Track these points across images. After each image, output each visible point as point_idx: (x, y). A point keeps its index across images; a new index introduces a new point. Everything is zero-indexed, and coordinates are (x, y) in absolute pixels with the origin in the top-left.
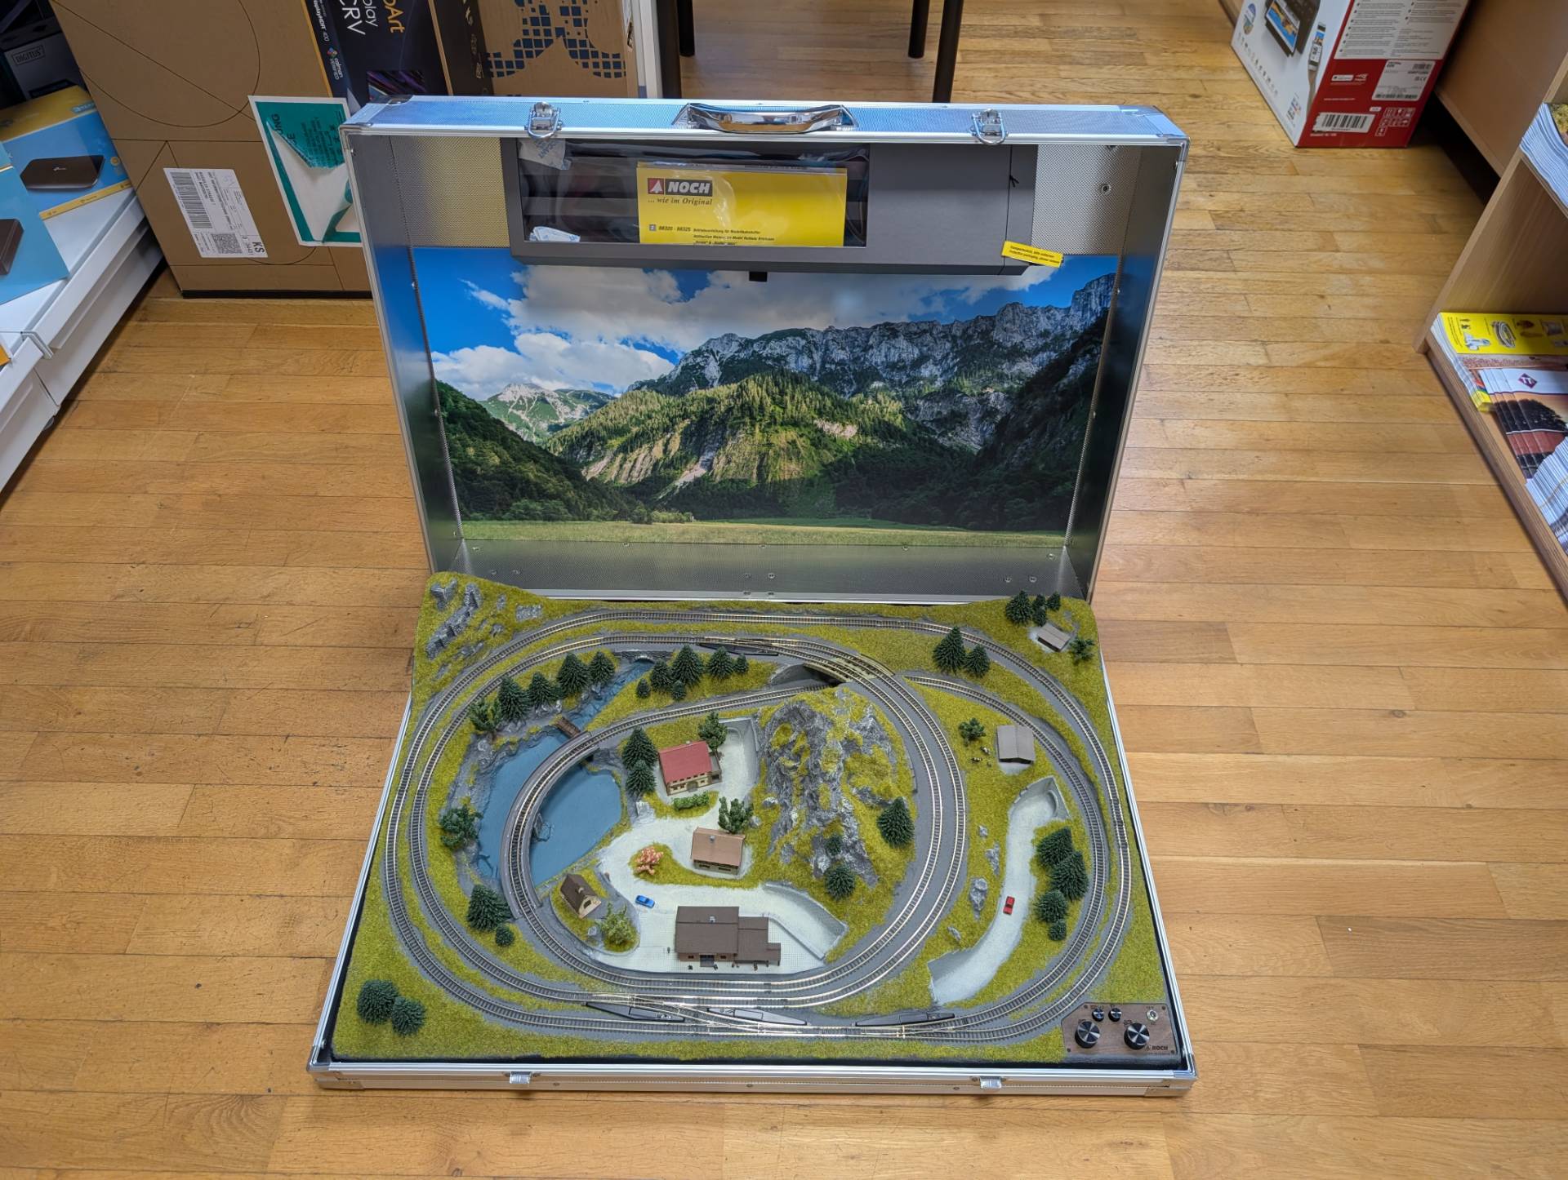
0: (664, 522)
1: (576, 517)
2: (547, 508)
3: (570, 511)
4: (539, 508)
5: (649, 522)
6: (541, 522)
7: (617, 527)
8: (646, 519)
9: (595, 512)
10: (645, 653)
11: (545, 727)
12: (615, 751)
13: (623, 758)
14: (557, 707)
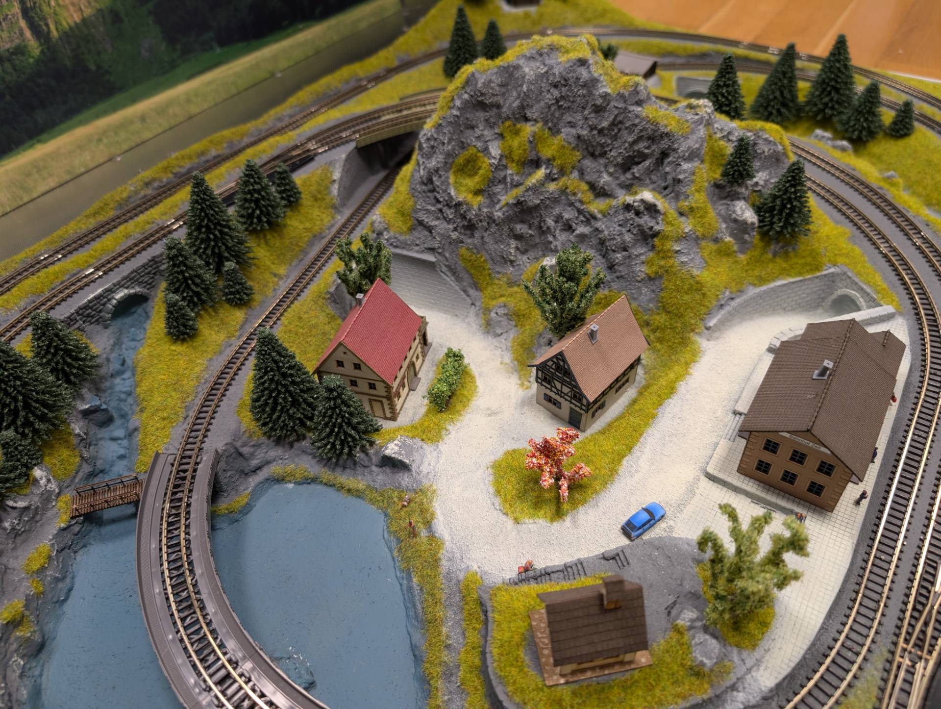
10: (119, 285)
11: (56, 536)
12: (244, 438)
13: (269, 437)
14: (43, 482)
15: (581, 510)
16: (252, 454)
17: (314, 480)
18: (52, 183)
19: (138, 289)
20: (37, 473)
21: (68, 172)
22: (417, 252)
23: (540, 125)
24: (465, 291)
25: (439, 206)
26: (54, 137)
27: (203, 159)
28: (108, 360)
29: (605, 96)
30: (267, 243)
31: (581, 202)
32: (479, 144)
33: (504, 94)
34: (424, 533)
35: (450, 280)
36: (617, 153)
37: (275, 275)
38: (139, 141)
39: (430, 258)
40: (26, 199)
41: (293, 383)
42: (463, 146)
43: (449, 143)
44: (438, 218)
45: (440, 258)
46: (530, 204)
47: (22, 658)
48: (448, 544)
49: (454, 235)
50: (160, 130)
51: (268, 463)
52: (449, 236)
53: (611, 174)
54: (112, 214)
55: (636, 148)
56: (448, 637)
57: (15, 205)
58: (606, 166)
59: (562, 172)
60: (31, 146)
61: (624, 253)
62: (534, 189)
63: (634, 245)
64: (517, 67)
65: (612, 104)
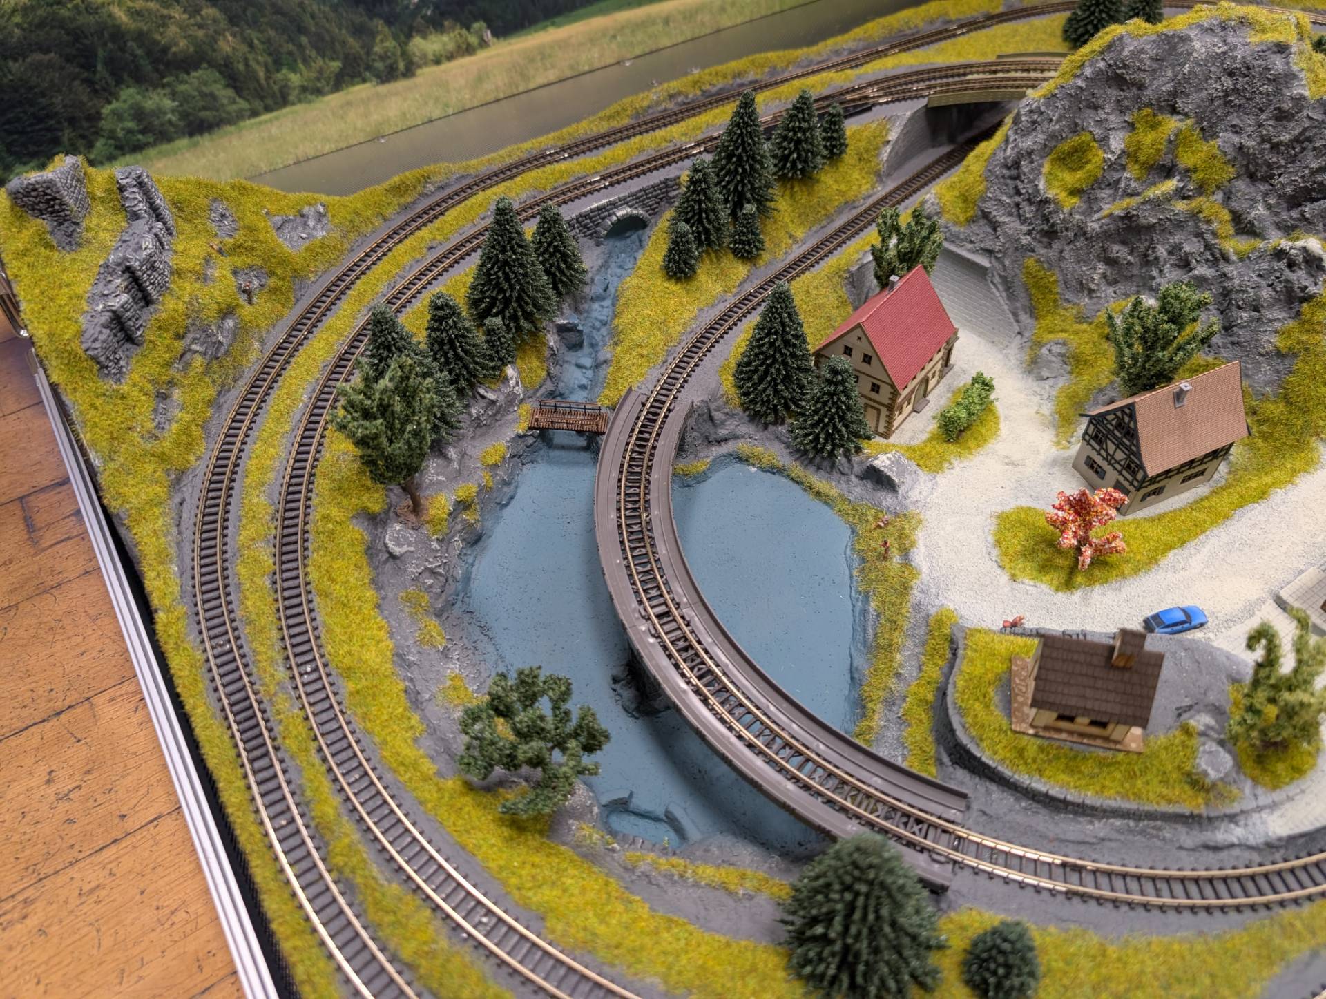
0: (437, 62)
1: (258, 104)
2: (186, 99)
3: (239, 91)
4: (168, 103)
5: (409, 72)
6: (183, 142)
7: (349, 104)
8: (401, 66)
9: (295, 79)
10: (624, 201)
11: (512, 440)
12: (720, 402)
13: (746, 410)
14: (512, 382)
15: (1098, 589)
16: (723, 422)
17: (780, 471)
18: (552, 76)
19: (640, 212)
20: (510, 371)
21: (571, 67)
22: (969, 250)
23: (1190, 122)
24: (1015, 314)
25: (1018, 199)
26: (570, 22)
27: (738, 81)
28: (593, 280)
29: (1299, 101)
30: (792, 196)
31: (1215, 234)
32: (1098, 131)
33: (1154, 71)
34: (896, 559)
35: (1000, 295)
36: (1288, 180)
37: (791, 236)
38: (654, 47)
39: (983, 261)
40: (521, 89)
41: (793, 355)
42: (1075, 129)
43: (1057, 122)
44: (1010, 214)
45: (996, 264)
46: (1143, 221)
47: (463, 540)
48: (924, 577)
49: (1026, 240)
50: (680, 39)
51: (736, 437)
52: (1018, 240)
53: (1269, 207)
54: (626, 122)
55: (1319, 178)
56: (901, 665)
57: (509, 93)
58: (1266, 195)
59: (1201, 189)
60: (544, 28)
61: (1253, 313)
62: (1156, 204)
63: (1271, 306)
64: (1185, 39)
65: (1305, 112)
